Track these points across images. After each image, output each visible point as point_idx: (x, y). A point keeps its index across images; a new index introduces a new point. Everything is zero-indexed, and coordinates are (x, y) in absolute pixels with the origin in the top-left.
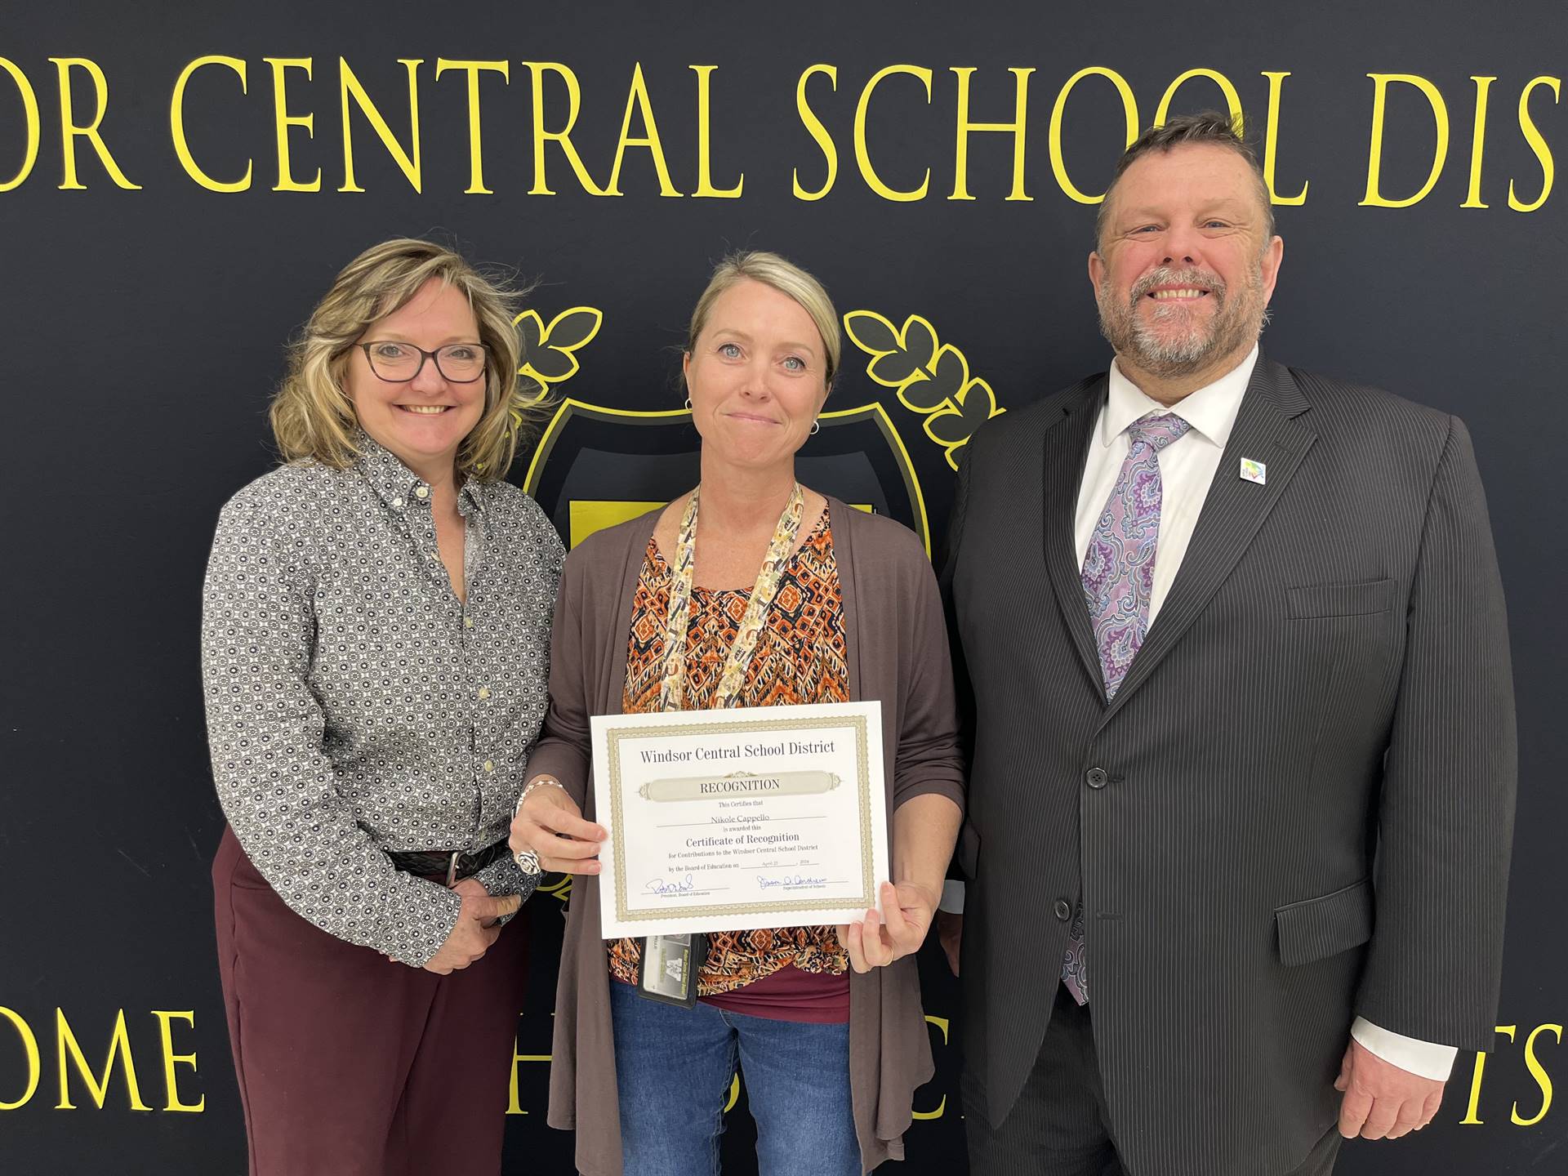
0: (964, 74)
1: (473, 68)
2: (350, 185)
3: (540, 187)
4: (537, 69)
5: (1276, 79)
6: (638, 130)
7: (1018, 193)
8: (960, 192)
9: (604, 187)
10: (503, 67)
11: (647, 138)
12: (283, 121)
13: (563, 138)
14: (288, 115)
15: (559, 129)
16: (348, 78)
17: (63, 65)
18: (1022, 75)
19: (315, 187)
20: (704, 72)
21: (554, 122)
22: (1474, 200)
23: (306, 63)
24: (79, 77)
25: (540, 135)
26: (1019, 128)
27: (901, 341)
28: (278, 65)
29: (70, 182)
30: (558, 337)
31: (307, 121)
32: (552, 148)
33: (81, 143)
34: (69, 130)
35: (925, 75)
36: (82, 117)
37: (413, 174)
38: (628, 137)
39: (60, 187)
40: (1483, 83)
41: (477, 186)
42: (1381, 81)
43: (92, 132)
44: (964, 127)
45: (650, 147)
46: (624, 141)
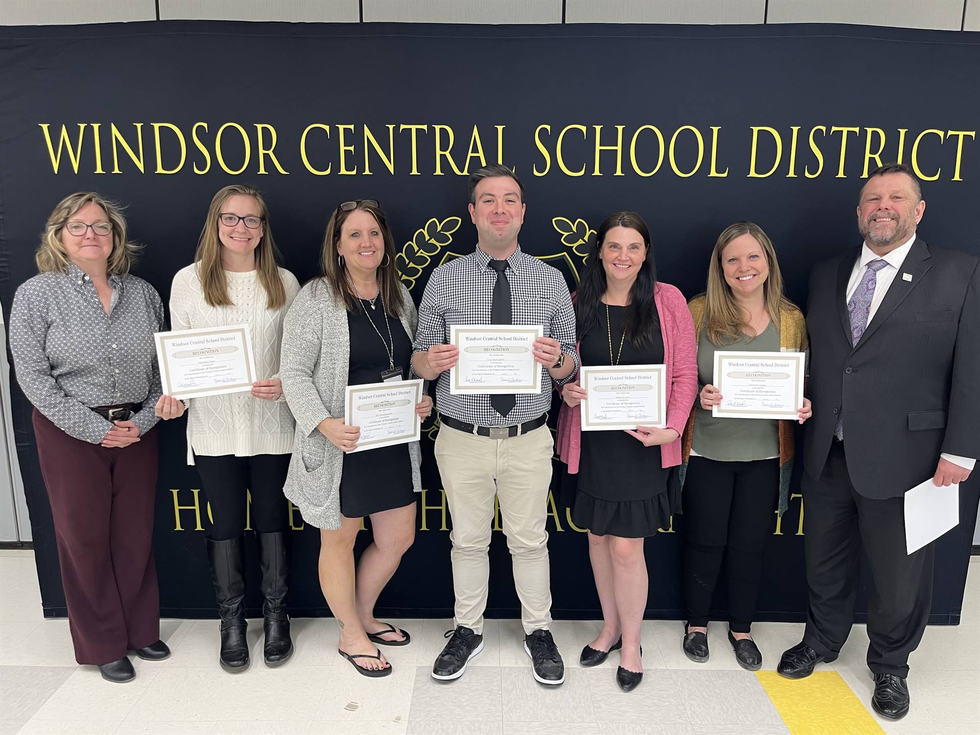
0: (598, 128)
1: (414, 128)
2: (367, 172)
3: (438, 172)
4: (437, 128)
5: (715, 130)
6: (475, 150)
7: (619, 172)
8: (597, 172)
9: (462, 172)
10: (425, 127)
11: (478, 153)
12: (343, 148)
13: (447, 153)
14: (345, 146)
15: (446, 151)
16: (367, 132)
17: (259, 127)
18: (620, 128)
19: (354, 173)
20: (500, 128)
21: (444, 147)
22: (791, 174)
23: (352, 127)
24: (266, 131)
25: (439, 152)
26: (619, 148)
27: (574, 229)
28: (341, 128)
29: (262, 171)
30: (446, 228)
31: (352, 148)
32: (443, 157)
33: (266, 156)
34: (262, 151)
35: (584, 129)
36: (267, 146)
37: (391, 168)
38: (472, 153)
39: (258, 173)
40: (795, 129)
41: (415, 172)
42: (756, 130)
43: (270, 152)
44: (598, 148)
45: (479, 157)
46: (470, 154)
